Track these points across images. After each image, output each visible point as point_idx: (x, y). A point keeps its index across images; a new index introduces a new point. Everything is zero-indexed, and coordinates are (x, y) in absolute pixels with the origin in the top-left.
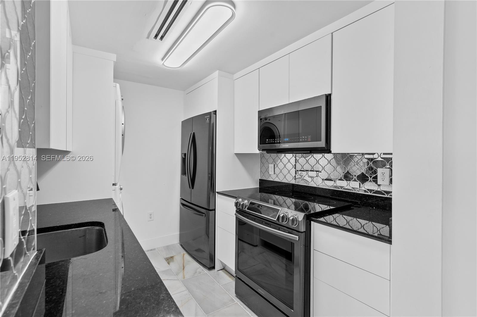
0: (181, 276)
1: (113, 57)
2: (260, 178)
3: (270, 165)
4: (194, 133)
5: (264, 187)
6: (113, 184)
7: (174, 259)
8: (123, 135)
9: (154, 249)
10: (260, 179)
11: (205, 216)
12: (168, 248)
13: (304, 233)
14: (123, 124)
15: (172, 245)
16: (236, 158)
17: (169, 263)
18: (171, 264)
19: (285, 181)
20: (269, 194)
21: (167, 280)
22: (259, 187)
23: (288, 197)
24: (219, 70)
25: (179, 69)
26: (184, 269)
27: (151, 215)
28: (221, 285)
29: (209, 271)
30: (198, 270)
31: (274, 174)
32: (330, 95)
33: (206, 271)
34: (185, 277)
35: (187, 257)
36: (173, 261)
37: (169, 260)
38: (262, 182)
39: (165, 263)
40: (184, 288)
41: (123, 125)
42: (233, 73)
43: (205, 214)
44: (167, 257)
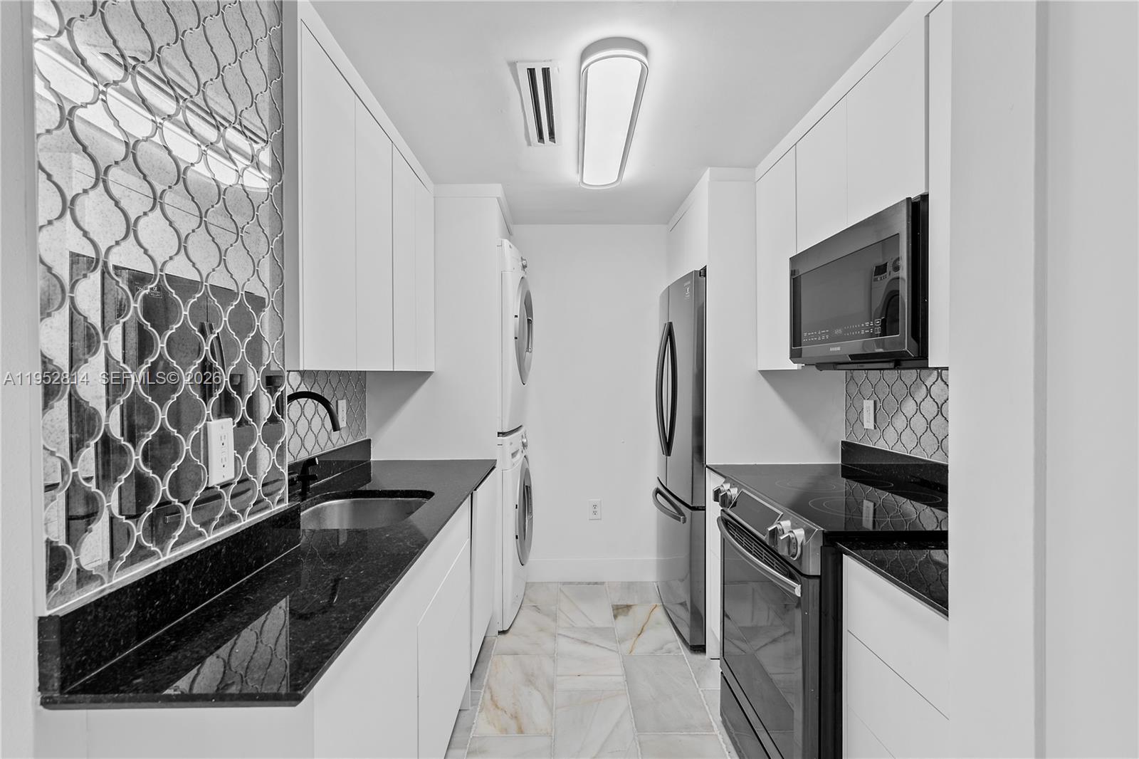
0: (626, 646)
1: (497, 190)
2: (845, 440)
3: (865, 402)
4: (670, 324)
5: (851, 465)
6: (499, 433)
7: (631, 612)
8: (516, 338)
9: (602, 583)
10: (842, 442)
11: (684, 522)
12: (629, 586)
13: (817, 581)
14: (516, 316)
15: (641, 582)
16: (764, 384)
17: (615, 617)
18: (620, 618)
19: (899, 450)
20: (865, 484)
21: (597, 646)
22: (840, 462)
23: (907, 498)
24: (710, 167)
25: (615, 185)
26: (639, 635)
27: (595, 506)
28: (700, 690)
29: (692, 653)
30: (669, 646)
31: (875, 428)
32: (925, 198)
33: (685, 652)
34: (634, 651)
35: (659, 614)
36: (626, 614)
37: (620, 610)
38: (848, 449)
39: (610, 613)
40: (620, 671)
41: (518, 318)
42: (753, 166)
43: (684, 516)
44: (618, 604)
